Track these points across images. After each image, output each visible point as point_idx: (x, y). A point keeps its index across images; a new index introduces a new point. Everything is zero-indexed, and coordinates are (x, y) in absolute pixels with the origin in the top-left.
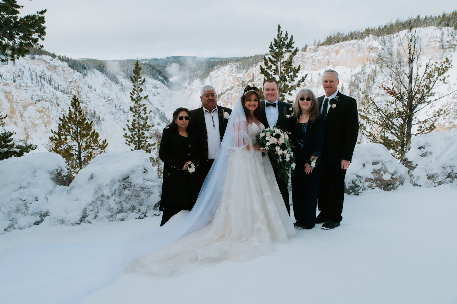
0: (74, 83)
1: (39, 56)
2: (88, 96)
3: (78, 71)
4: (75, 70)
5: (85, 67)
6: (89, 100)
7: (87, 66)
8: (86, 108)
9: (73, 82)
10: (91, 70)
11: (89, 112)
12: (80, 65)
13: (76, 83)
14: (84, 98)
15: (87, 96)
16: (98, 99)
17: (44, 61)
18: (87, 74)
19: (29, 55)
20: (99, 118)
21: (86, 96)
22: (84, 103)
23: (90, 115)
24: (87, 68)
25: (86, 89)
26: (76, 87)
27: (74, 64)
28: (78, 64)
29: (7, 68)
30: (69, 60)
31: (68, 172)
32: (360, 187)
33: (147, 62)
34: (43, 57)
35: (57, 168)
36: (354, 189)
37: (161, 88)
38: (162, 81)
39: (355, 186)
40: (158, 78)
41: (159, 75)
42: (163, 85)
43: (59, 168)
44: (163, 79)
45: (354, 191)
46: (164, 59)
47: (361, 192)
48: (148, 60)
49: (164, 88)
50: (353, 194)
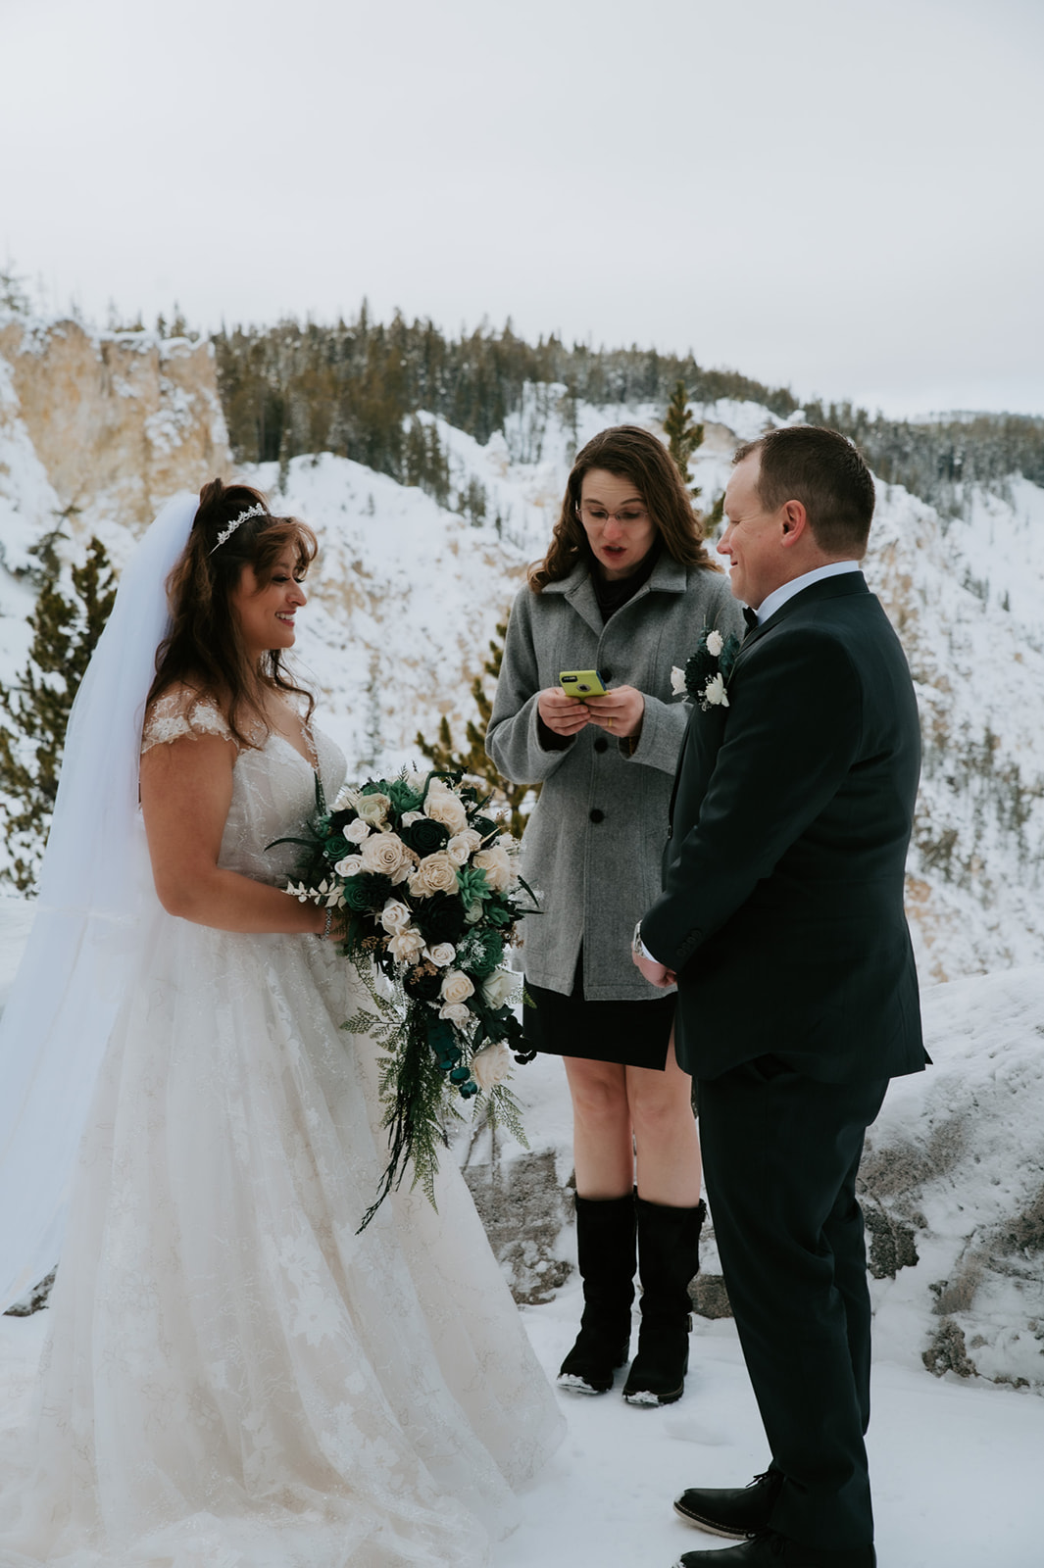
0: (881, 560)
1: (704, 409)
2: (958, 638)
3: (909, 491)
4: (898, 483)
5: (957, 462)
6: (964, 662)
7: (971, 461)
8: (942, 713)
9: (877, 557)
10: (994, 483)
11: (956, 736)
12: (931, 450)
13: (892, 559)
14: (933, 654)
15: (955, 637)
16: (1018, 657)
17: (726, 435)
18: (966, 506)
19: (652, 406)
20: (1017, 778)
21: (944, 641)
22: (932, 680)
23: (963, 756)
24: (969, 469)
25: (954, 596)
26: (894, 583)
27: (896, 447)
28: (916, 449)
29: (532, 478)
30: (867, 428)
34: (725, 410)
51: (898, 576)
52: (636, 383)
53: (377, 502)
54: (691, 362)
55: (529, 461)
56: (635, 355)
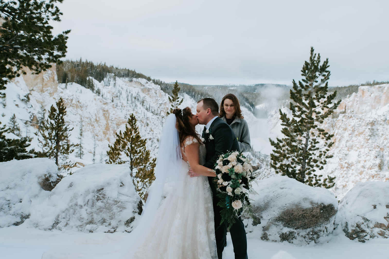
0: (164, 105)
1: (136, 79)
4: (167, 93)
9: (163, 104)
10: (181, 94)
12: (172, 88)
13: (166, 105)
17: (140, 84)
19: (128, 78)
26: (166, 109)
27: (167, 87)
28: (170, 88)
29: (108, 89)
30: (162, 84)
31: (57, 179)
32: (366, 232)
33: (235, 88)
34: (140, 80)
35: (45, 173)
36: (358, 234)
37: (247, 115)
38: (248, 107)
39: (360, 231)
40: (245, 104)
41: (246, 101)
42: (249, 112)
43: (47, 174)
44: (249, 105)
45: (358, 236)
46: (252, 86)
47: (368, 240)
48: (237, 86)
49: (250, 114)
50: (357, 239)
51: (166, 108)
52: (126, 74)
53: (82, 91)
54: (135, 71)
55: (107, 86)
56: (125, 69)
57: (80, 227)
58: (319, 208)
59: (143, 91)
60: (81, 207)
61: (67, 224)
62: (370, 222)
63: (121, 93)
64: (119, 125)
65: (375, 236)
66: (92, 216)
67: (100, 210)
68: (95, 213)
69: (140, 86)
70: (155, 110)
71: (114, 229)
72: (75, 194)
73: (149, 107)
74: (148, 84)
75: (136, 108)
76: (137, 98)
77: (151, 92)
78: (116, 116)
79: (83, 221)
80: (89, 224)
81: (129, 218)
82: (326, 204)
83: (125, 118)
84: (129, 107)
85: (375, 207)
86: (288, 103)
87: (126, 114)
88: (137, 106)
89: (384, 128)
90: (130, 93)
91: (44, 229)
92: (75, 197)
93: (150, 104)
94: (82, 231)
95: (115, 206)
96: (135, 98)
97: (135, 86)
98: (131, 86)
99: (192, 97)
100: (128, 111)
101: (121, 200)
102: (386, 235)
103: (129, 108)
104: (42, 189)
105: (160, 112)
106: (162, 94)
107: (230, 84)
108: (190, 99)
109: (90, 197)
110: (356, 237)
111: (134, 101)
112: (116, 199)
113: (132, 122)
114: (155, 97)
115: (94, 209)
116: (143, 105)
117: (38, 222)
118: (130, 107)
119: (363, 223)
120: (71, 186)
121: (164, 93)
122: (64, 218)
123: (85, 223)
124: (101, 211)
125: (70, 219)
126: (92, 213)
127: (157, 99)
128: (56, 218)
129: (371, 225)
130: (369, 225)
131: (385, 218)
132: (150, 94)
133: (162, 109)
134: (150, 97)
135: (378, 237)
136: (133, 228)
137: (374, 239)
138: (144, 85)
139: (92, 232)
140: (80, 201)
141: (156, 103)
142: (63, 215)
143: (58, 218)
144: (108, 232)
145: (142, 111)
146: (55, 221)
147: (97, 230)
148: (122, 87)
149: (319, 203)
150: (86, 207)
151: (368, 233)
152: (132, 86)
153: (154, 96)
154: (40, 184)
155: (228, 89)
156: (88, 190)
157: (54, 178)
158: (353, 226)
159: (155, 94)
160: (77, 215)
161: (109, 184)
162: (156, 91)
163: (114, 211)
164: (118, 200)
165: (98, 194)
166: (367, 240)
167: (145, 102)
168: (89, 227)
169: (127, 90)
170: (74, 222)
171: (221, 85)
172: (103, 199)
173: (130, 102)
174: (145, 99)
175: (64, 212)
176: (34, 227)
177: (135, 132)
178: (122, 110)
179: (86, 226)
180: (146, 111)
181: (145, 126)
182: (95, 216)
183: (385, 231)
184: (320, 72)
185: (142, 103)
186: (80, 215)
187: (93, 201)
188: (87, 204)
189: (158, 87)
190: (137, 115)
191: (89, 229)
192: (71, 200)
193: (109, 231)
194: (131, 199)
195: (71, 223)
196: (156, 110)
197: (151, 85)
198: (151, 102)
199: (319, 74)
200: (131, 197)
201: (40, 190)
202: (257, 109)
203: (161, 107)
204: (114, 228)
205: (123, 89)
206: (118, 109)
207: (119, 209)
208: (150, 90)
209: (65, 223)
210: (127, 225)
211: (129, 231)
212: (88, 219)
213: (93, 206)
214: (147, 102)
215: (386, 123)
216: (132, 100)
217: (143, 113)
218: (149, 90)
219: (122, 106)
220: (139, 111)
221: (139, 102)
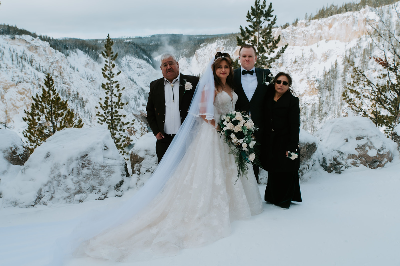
0: (56, 63)
1: (20, 36)
2: (71, 76)
3: (59, 51)
4: (57, 50)
5: (67, 46)
6: (72, 80)
7: (69, 46)
8: (69, 89)
9: (55, 63)
10: (74, 50)
11: (72, 93)
12: (62, 44)
13: (58, 63)
14: (66, 79)
15: (70, 76)
16: (81, 79)
17: (24, 41)
18: (69, 54)
19: (9, 35)
20: (83, 99)
21: (68, 77)
22: (67, 84)
23: (73, 96)
24: (69, 48)
25: (69, 69)
26: (58, 67)
27: (56, 44)
28: (60, 44)
30: (50, 40)
31: (24, 151)
32: (342, 164)
33: (131, 40)
34: (24, 36)
35: (11, 146)
36: (335, 166)
37: (146, 68)
38: (147, 60)
39: (337, 163)
40: (143, 57)
41: (144, 54)
42: (148, 65)
43: (13, 147)
44: (147, 58)
45: (336, 169)
46: (149, 38)
47: (344, 170)
48: (132, 39)
49: (149, 67)
50: (334, 171)
51: (59, 66)
52: (5, 31)
54: (16, 27)
56: (4, 26)
57: (68, 199)
58: (306, 147)
59: (29, 49)
60: (65, 177)
61: (52, 197)
62: (344, 154)
63: (3, 52)
64: (7, 89)
65: (349, 166)
66: (80, 185)
67: (87, 177)
68: (82, 182)
69: (24, 44)
70: (46, 70)
71: (105, 196)
72: (55, 164)
73: (40, 67)
74: (34, 41)
75: (24, 68)
76: (23, 57)
77: (39, 50)
78: (2, 79)
79: (70, 192)
80: (78, 194)
81: (118, 182)
82: (311, 143)
83: (12, 81)
84: (15, 67)
85: (347, 141)
86: (186, 52)
87: (14, 77)
88: (25, 67)
89: (277, 71)
90: (14, 52)
91: (26, 207)
92: (56, 167)
93: (40, 63)
94: (71, 202)
95: (102, 172)
96: (21, 58)
97: (19, 44)
98: (14, 44)
99: (86, 53)
100: (16, 72)
101: (108, 165)
102: (357, 165)
103: (16, 69)
104: (10, 163)
105: (53, 71)
106: (52, 51)
107: (125, 37)
108: (84, 55)
109: (74, 165)
110: (334, 170)
111: (20, 61)
112: (102, 164)
113: (49, 83)
114: (45, 55)
115: (81, 178)
116: (32, 65)
117: (16, 200)
118: (17, 67)
119: (338, 157)
120: (48, 156)
121: (54, 50)
122: (47, 191)
123: (73, 193)
124: (88, 179)
125: (54, 191)
126: (79, 182)
127: (48, 57)
128: (38, 192)
129: (345, 157)
130: (343, 158)
131: (356, 149)
132: (39, 52)
133: (54, 67)
134: (39, 55)
135: (351, 167)
136: (123, 191)
137: (348, 169)
138: (30, 42)
139: (82, 201)
140: (64, 171)
141: (46, 62)
142: (47, 188)
143: (41, 192)
144: (98, 200)
145: (31, 71)
146: (37, 196)
147: (87, 199)
148: (3, 46)
149: (306, 142)
150: (71, 177)
151: (343, 165)
152: (16, 45)
153: (43, 53)
154: (7, 158)
155: (124, 41)
156: (71, 158)
157: (20, 150)
158: (330, 160)
159: (44, 52)
160: (63, 186)
161: (92, 149)
162: (45, 48)
163: (102, 177)
164: (105, 165)
165: (82, 162)
166: (342, 171)
167: (33, 61)
168: (78, 197)
169: (10, 49)
170: (60, 194)
171: (116, 38)
172: (89, 165)
173: (15, 62)
174: (33, 59)
175: (46, 185)
176: (13, 205)
177: (54, 94)
178: (8, 71)
179: (74, 196)
180: (36, 71)
181: (37, 88)
182: (83, 185)
183: (356, 161)
184: (266, 17)
185: (30, 63)
186: (66, 186)
187: (78, 169)
188: (72, 173)
189: (47, 44)
190: (26, 77)
191: (79, 199)
192: (52, 172)
193: (100, 198)
194: (117, 162)
195: (57, 196)
196: (48, 69)
197: (38, 42)
198: (40, 61)
199: (264, 19)
200: (117, 160)
201: (9, 165)
202: (155, 61)
203: (52, 66)
204: (105, 194)
205: (5, 48)
206: (2, 71)
207: (107, 173)
208: (38, 48)
209: (50, 197)
210: (117, 189)
211: (120, 195)
212: (75, 189)
213: (78, 174)
214: (36, 61)
215: (278, 66)
216: (18, 60)
217: (33, 73)
218: (36, 48)
219: (6, 68)
220: (29, 72)
221: (27, 62)
